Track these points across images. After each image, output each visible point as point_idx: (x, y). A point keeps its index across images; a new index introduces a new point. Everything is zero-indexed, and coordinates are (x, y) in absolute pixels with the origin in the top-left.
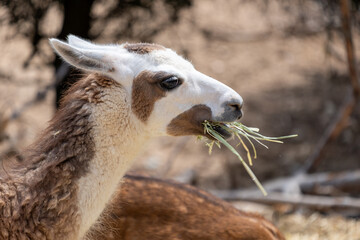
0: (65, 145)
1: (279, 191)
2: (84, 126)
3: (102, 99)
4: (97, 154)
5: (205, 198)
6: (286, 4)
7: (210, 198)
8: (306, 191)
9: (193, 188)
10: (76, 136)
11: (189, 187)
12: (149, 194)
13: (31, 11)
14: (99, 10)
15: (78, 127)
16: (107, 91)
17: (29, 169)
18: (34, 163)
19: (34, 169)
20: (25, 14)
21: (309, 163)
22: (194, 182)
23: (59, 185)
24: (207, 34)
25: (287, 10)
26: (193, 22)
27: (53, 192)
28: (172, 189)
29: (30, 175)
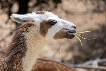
0: (17, 47)
1: (91, 64)
2: (23, 40)
3: (29, 30)
4: (28, 49)
5: (67, 67)
6: (93, 2)
7: (68, 67)
8: (100, 64)
9: (62, 63)
10: (20, 44)
11: (61, 63)
12: (48, 66)
13: (8, 5)
14: (31, 4)
15: (21, 40)
16: (31, 28)
17: (6, 56)
18: (8, 54)
19: (8, 56)
20: (6, 6)
21: (101, 55)
22: (63, 61)
23: (16, 61)
24: (67, 12)
25: (93, 4)
26: (62, 8)
27: (14, 64)
28: (55, 64)
29: (6, 58)
